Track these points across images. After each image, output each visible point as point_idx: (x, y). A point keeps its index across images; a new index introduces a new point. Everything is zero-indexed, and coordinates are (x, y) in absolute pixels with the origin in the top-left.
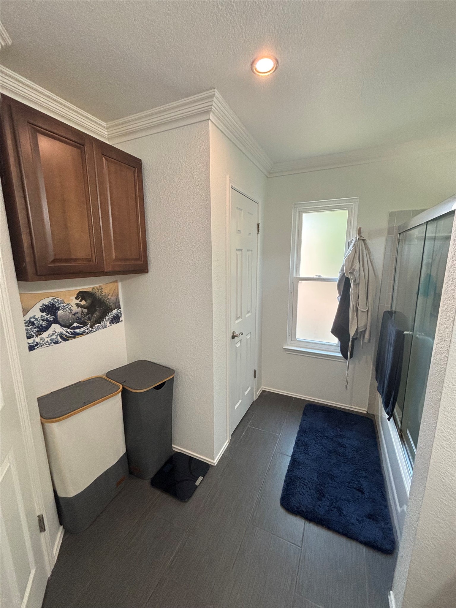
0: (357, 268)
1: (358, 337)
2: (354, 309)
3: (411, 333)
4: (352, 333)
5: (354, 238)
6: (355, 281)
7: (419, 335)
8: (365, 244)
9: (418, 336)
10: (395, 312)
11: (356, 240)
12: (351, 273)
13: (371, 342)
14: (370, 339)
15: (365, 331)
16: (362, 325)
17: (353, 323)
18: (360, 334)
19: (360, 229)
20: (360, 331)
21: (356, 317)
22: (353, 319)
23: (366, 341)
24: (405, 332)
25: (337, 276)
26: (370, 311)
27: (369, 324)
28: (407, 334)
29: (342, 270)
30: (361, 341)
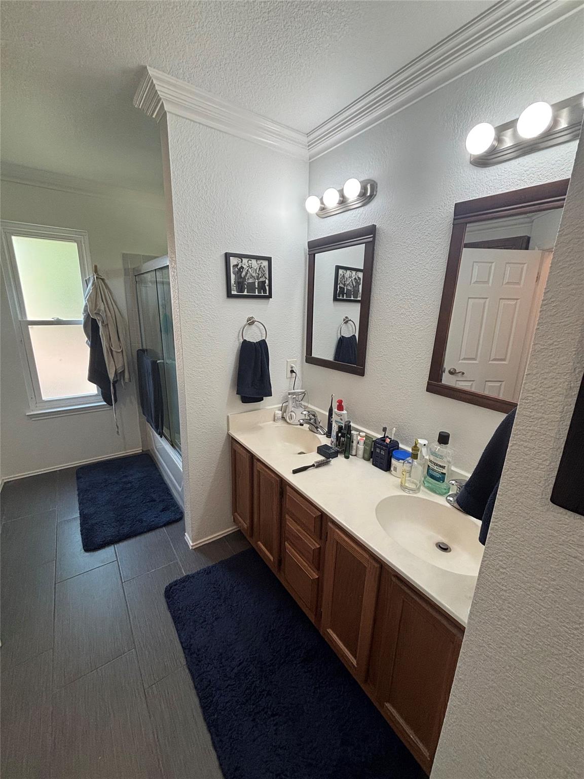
0: (102, 308)
1: (118, 379)
2: (108, 350)
3: (162, 361)
4: (111, 376)
5: (91, 276)
6: (103, 322)
7: (169, 361)
8: (105, 284)
9: (167, 362)
10: (147, 350)
11: (94, 278)
12: (97, 314)
13: (131, 380)
14: (130, 378)
15: (123, 372)
16: (119, 366)
17: (111, 366)
18: (120, 375)
19: (96, 267)
20: (119, 372)
21: (112, 359)
22: (109, 362)
23: (127, 380)
24: (158, 361)
25: (81, 318)
26: (124, 350)
27: (126, 365)
28: (160, 363)
29: (85, 310)
30: (122, 382)
